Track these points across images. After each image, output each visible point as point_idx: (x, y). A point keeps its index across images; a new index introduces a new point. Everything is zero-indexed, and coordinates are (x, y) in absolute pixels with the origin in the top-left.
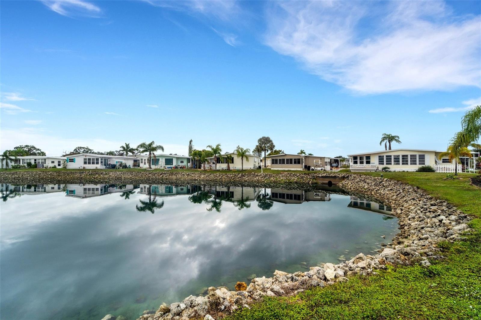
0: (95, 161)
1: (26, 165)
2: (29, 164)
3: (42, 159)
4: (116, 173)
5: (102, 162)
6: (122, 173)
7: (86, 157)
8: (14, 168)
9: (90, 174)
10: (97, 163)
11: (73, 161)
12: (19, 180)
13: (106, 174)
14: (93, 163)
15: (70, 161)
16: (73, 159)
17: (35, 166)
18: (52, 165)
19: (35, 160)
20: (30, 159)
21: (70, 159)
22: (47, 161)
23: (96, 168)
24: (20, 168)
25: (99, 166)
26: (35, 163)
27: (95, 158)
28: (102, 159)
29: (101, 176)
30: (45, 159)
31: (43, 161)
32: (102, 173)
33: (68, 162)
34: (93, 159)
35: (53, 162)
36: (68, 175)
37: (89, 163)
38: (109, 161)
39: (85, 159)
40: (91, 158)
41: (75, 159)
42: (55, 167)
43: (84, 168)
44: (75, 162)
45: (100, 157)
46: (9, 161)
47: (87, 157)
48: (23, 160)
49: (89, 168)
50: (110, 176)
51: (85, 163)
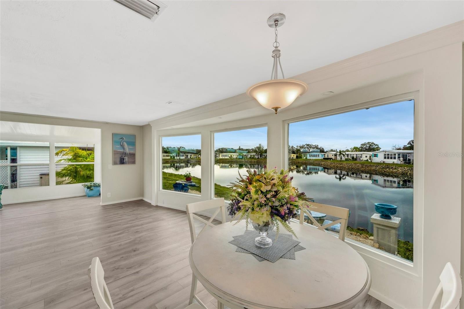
0: (393, 156)
1: (351, 158)
2: (353, 158)
3: (360, 154)
4: (405, 168)
5: (399, 158)
6: (409, 169)
7: (385, 152)
8: (346, 160)
9: (382, 168)
10: (395, 158)
11: (376, 156)
12: (342, 168)
13: (395, 169)
14: (391, 158)
15: (374, 156)
16: (376, 155)
17: (356, 159)
18: (365, 159)
19: (356, 155)
20: (354, 154)
21: (374, 155)
22: (363, 155)
23: (393, 162)
24: (349, 160)
25: (396, 161)
26: (356, 157)
27: (393, 153)
28: (399, 155)
29: (391, 170)
30: (362, 154)
31: (361, 156)
32: (392, 168)
33: (373, 157)
34: (391, 155)
35: (366, 157)
36: (368, 167)
37: (388, 158)
38: (408, 156)
39: (385, 155)
40: (390, 153)
41: (378, 154)
42: (367, 160)
43: (384, 162)
44: (378, 157)
45: (397, 153)
46: (342, 155)
47: (387, 153)
48: (350, 154)
49: (388, 163)
50: (398, 171)
51: (385, 158)
